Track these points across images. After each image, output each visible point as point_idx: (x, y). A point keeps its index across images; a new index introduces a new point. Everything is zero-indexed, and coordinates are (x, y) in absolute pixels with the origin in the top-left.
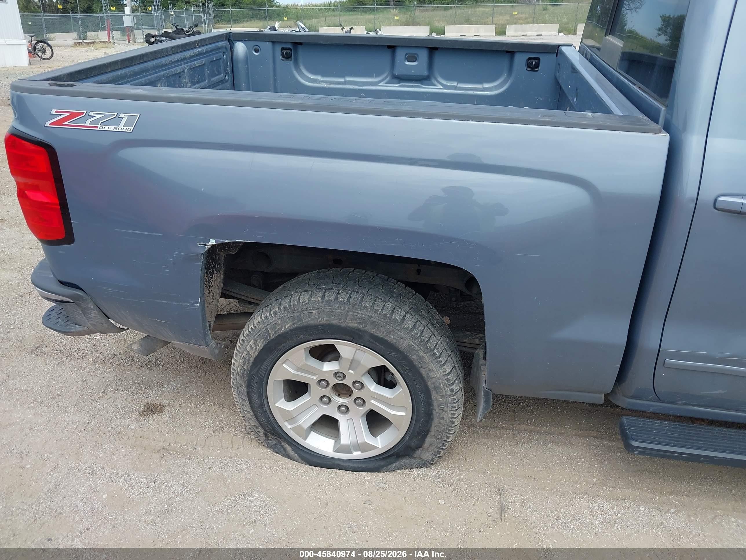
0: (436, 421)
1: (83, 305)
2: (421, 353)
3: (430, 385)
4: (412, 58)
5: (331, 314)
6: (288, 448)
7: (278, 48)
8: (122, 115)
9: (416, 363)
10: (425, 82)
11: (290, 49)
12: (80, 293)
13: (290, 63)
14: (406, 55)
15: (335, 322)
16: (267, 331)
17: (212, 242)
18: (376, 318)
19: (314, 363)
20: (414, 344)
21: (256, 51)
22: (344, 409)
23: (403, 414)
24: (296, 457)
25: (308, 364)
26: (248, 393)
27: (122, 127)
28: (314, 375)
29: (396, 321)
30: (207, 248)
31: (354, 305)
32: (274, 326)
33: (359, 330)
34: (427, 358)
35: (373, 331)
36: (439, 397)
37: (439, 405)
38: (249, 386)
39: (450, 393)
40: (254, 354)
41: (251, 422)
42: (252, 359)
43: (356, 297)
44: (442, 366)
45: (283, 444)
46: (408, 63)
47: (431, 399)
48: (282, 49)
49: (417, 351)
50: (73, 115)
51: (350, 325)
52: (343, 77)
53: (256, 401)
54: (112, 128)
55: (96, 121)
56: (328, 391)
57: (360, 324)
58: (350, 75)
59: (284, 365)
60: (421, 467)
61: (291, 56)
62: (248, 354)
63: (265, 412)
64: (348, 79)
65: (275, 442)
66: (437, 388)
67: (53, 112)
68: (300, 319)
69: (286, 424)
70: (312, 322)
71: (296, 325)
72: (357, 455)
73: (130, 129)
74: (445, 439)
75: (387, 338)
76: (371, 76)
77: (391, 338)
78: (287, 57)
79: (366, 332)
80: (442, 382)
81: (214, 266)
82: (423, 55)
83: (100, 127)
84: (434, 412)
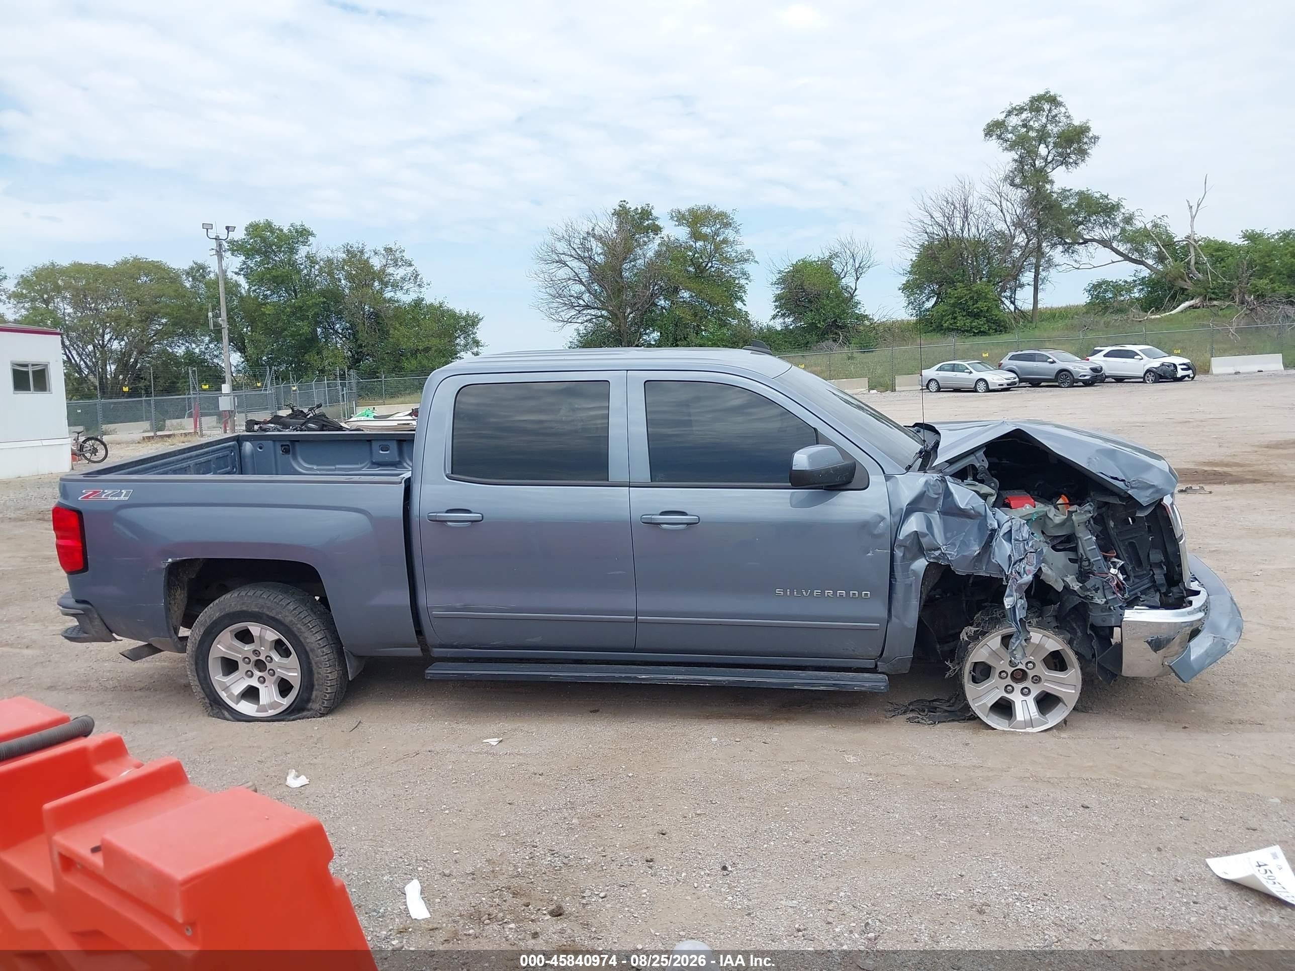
0: (316, 676)
1: (90, 615)
2: (299, 626)
3: (308, 649)
4: (385, 448)
5: (243, 604)
6: (226, 714)
7: (278, 445)
8: (123, 491)
9: (297, 633)
10: (398, 466)
11: (288, 445)
12: (89, 606)
13: (290, 456)
14: (380, 446)
15: (245, 608)
16: (206, 620)
17: (170, 560)
18: (269, 604)
19: (238, 644)
20: (295, 620)
21: (261, 448)
22: (262, 680)
23: (296, 674)
24: (230, 717)
25: (233, 643)
26: (196, 669)
27: (122, 498)
28: (240, 653)
29: (282, 605)
30: (167, 564)
31: (257, 597)
32: (209, 617)
33: (259, 612)
34: (303, 629)
35: (268, 613)
36: (314, 657)
37: (316, 663)
38: (196, 664)
39: (321, 654)
40: (198, 639)
41: (200, 694)
42: (197, 642)
43: (259, 593)
44: (314, 634)
45: (223, 711)
46: (381, 452)
47: (309, 659)
48: (282, 446)
49: (297, 624)
50: (95, 492)
51: (254, 610)
52: (334, 465)
53: (202, 675)
54: (116, 498)
55: (108, 495)
56: (250, 667)
57: (260, 608)
58: (339, 464)
59: (218, 646)
60: (314, 717)
61: (289, 451)
62: (195, 639)
63: (208, 684)
64: (338, 466)
65: (217, 711)
66: (312, 650)
67: (84, 491)
68: (224, 609)
69: (223, 692)
70: (231, 611)
71: (223, 614)
72: (271, 712)
73: (127, 498)
74: (325, 691)
75: (277, 617)
76: (357, 464)
77: (279, 617)
78: (286, 451)
79: (264, 613)
80: (315, 646)
81: (178, 585)
82: (394, 446)
83: (110, 498)
84: (314, 669)
